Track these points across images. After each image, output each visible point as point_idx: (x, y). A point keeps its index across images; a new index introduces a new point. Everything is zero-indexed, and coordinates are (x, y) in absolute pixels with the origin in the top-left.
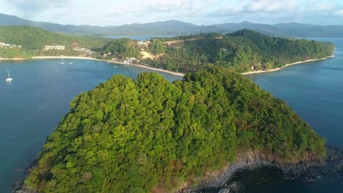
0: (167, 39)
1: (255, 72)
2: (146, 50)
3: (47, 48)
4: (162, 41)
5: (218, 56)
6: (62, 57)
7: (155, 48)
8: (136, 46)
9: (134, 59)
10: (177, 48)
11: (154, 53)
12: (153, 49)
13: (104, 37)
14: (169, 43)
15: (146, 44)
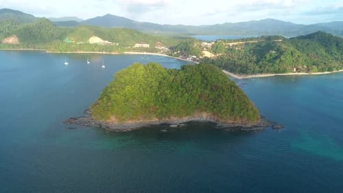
0: (230, 41)
1: (297, 73)
2: (208, 49)
3: (137, 45)
4: (225, 42)
5: (266, 58)
6: (145, 53)
7: (217, 48)
8: (200, 46)
9: (195, 57)
10: (237, 49)
11: (215, 53)
12: (214, 49)
13: (192, 36)
14: (231, 44)
15: (209, 45)
